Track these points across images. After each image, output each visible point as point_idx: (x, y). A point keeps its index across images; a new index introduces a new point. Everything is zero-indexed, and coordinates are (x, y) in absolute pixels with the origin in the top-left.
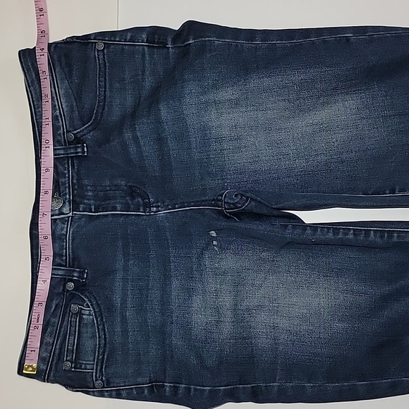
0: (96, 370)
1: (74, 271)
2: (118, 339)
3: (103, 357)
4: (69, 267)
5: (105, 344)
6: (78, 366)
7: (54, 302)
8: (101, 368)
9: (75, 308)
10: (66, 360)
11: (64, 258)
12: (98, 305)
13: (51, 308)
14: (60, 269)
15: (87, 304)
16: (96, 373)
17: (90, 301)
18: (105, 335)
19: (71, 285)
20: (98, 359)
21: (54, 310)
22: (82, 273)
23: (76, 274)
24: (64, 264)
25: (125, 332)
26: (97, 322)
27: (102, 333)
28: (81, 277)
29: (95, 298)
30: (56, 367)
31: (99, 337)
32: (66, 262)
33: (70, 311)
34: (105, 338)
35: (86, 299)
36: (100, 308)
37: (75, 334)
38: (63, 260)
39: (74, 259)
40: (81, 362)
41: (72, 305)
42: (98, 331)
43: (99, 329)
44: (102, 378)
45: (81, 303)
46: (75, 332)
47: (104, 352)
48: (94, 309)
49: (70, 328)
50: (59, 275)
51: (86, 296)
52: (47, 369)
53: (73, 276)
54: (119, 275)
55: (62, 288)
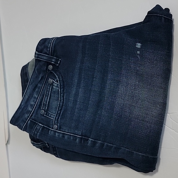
0: (55, 118)
1: (53, 58)
2: (71, 105)
3: (60, 113)
4: (51, 56)
5: (63, 105)
6: (48, 114)
7: (41, 75)
8: (58, 118)
9: (51, 80)
10: (42, 109)
11: (49, 49)
12: (63, 81)
13: (39, 78)
14: (45, 56)
15: (57, 80)
16: (55, 120)
17: (59, 78)
18: (63, 100)
19: (51, 67)
20: (57, 113)
21: (41, 80)
22: (57, 60)
23: (53, 60)
24: (48, 53)
25: (75, 101)
26: (60, 91)
27: (62, 98)
28: (56, 62)
29: (62, 77)
30: (37, 112)
31: (60, 101)
32: (49, 52)
33: (48, 82)
34: (63, 102)
35: (57, 76)
36: (64, 83)
37: (48, 96)
38: (48, 50)
39: (54, 51)
40: (49, 112)
41: (50, 79)
42: (60, 97)
43: (61, 96)
44: (57, 124)
45: (54, 78)
46: (48, 95)
47: (61, 110)
48: (60, 83)
49: (46, 92)
50: (44, 59)
51: (57, 74)
52: (32, 111)
53: (52, 61)
54: (78, 65)
55: (45, 68)
